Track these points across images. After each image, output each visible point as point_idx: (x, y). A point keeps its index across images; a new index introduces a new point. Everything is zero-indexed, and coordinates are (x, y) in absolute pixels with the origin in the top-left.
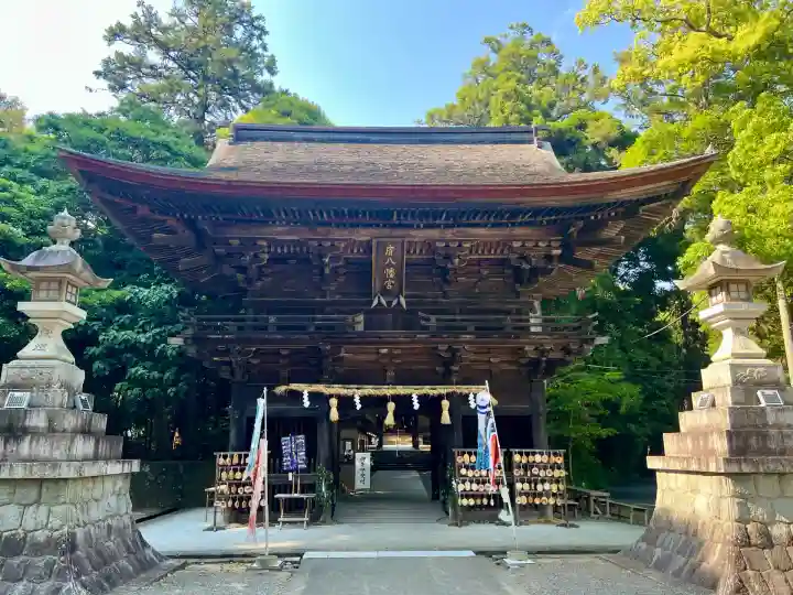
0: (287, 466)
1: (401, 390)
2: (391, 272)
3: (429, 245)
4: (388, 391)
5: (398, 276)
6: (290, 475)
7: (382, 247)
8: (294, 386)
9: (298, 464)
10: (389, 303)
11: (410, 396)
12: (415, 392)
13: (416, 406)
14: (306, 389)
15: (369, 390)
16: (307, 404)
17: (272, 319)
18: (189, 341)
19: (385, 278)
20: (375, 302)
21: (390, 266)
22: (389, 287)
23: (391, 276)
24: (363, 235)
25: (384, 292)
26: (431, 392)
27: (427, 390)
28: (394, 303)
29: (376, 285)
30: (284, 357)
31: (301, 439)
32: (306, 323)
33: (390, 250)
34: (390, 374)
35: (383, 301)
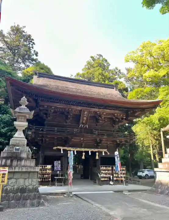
0: (56, 169)
1: (86, 150)
2: (85, 118)
3: (96, 112)
4: (83, 150)
5: (87, 119)
6: (58, 172)
7: (84, 111)
8: (58, 147)
9: (58, 169)
10: (84, 126)
11: (89, 151)
12: (90, 150)
13: (90, 154)
14: (62, 148)
15: (79, 149)
16: (62, 152)
17: (56, 129)
18: (33, 133)
19: (83, 120)
20: (80, 126)
21: (85, 117)
22: (84, 122)
23: (85, 119)
26: (94, 151)
27: (93, 150)
28: (85, 126)
29: (81, 121)
30: (56, 139)
31: (60, 162)
32: (64, 130)
33: (86, 113)
34: (83, 145)
35: (82, 126)
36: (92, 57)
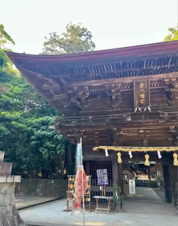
0: (100, 183)
1: (152, 149)
2: (143, 96)
3: (161, 81)
4: (144, 149)
5: (147, 97)
6: (101, 187)
7: (138, 84)
8: (101, 147)
9: (104, 182)
10: (143, 110)
11: (156, 152)
12: (159, 150)
13: (160, 157)
14: (106, 148)
15: (136, 149)
16: (107, 155)
17: (90, 117)
18: (57, 127)
19: (140, 99)
20: (136, 110)
21: (142, 92)
22: (142, 103)
23: (143, 97)
24: (128, 80)
25: (140, 105)
26: (167, 150)
27: (164, 149)
28: (145, 109)
29: (136, 102)
30: (97, 135)
31: (105, 171)
32: (104, 118)
33: (142, 85)
34: (145, 142)
35: (140, 109)
36: (171, 30)
